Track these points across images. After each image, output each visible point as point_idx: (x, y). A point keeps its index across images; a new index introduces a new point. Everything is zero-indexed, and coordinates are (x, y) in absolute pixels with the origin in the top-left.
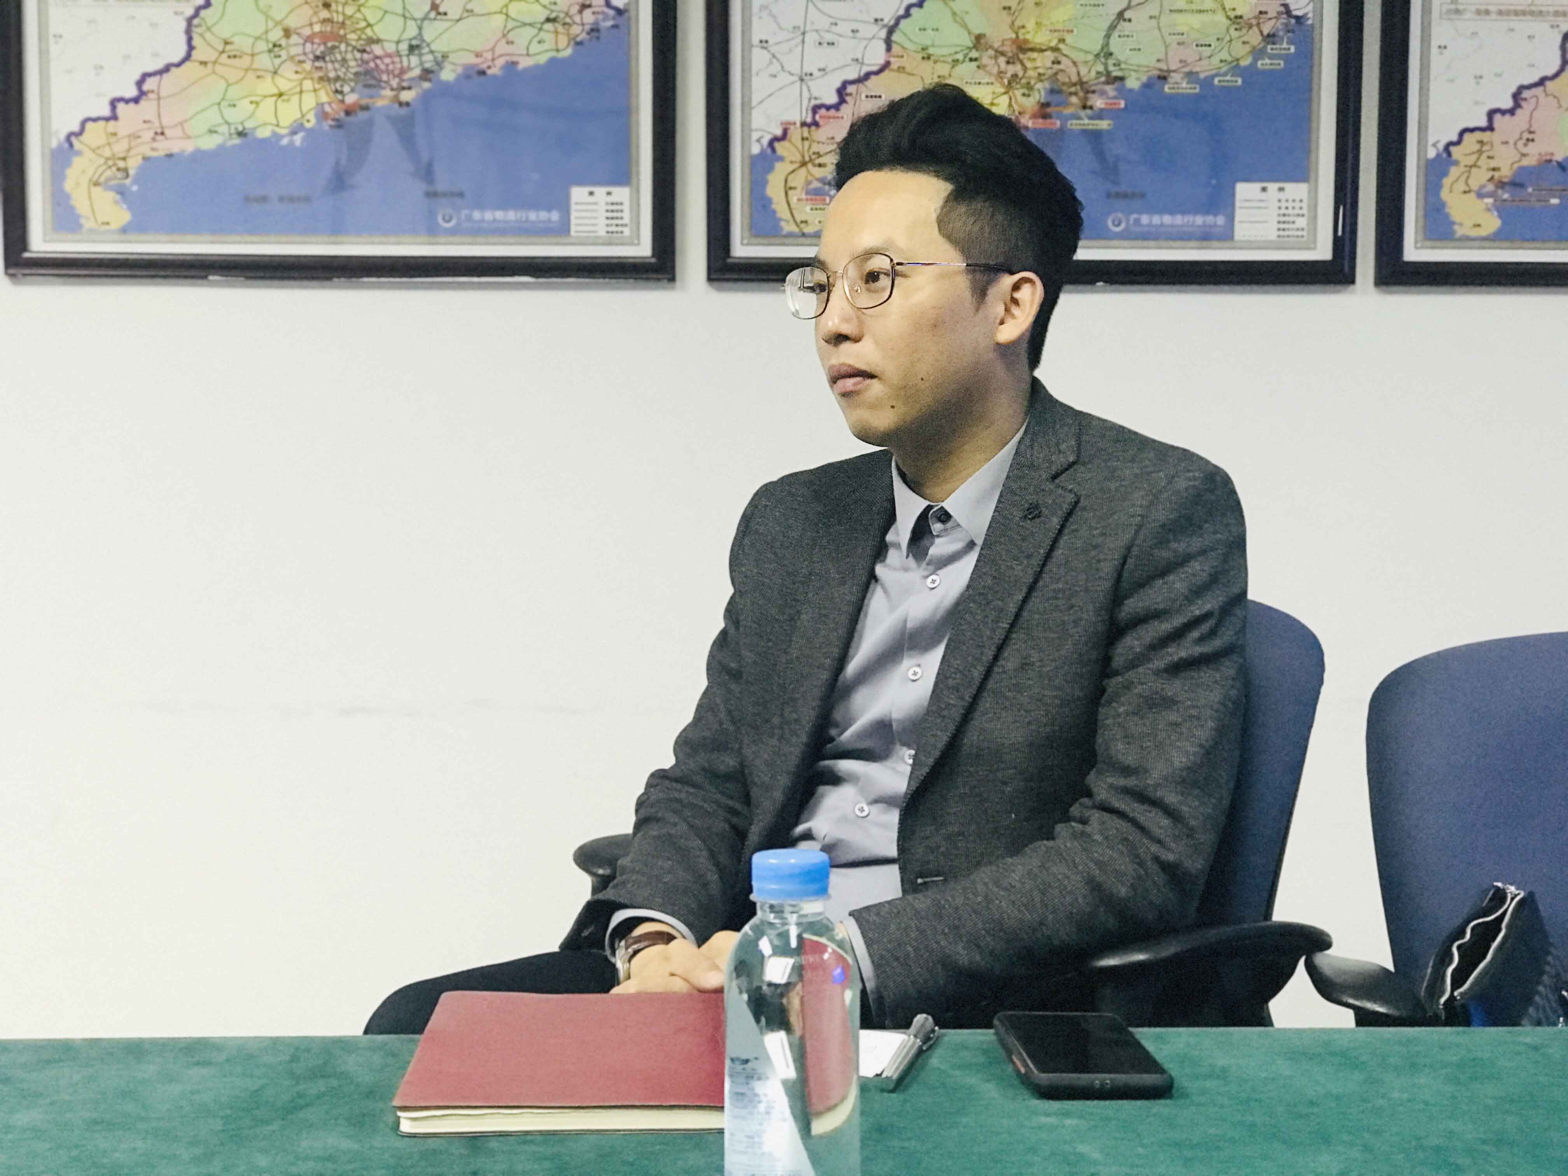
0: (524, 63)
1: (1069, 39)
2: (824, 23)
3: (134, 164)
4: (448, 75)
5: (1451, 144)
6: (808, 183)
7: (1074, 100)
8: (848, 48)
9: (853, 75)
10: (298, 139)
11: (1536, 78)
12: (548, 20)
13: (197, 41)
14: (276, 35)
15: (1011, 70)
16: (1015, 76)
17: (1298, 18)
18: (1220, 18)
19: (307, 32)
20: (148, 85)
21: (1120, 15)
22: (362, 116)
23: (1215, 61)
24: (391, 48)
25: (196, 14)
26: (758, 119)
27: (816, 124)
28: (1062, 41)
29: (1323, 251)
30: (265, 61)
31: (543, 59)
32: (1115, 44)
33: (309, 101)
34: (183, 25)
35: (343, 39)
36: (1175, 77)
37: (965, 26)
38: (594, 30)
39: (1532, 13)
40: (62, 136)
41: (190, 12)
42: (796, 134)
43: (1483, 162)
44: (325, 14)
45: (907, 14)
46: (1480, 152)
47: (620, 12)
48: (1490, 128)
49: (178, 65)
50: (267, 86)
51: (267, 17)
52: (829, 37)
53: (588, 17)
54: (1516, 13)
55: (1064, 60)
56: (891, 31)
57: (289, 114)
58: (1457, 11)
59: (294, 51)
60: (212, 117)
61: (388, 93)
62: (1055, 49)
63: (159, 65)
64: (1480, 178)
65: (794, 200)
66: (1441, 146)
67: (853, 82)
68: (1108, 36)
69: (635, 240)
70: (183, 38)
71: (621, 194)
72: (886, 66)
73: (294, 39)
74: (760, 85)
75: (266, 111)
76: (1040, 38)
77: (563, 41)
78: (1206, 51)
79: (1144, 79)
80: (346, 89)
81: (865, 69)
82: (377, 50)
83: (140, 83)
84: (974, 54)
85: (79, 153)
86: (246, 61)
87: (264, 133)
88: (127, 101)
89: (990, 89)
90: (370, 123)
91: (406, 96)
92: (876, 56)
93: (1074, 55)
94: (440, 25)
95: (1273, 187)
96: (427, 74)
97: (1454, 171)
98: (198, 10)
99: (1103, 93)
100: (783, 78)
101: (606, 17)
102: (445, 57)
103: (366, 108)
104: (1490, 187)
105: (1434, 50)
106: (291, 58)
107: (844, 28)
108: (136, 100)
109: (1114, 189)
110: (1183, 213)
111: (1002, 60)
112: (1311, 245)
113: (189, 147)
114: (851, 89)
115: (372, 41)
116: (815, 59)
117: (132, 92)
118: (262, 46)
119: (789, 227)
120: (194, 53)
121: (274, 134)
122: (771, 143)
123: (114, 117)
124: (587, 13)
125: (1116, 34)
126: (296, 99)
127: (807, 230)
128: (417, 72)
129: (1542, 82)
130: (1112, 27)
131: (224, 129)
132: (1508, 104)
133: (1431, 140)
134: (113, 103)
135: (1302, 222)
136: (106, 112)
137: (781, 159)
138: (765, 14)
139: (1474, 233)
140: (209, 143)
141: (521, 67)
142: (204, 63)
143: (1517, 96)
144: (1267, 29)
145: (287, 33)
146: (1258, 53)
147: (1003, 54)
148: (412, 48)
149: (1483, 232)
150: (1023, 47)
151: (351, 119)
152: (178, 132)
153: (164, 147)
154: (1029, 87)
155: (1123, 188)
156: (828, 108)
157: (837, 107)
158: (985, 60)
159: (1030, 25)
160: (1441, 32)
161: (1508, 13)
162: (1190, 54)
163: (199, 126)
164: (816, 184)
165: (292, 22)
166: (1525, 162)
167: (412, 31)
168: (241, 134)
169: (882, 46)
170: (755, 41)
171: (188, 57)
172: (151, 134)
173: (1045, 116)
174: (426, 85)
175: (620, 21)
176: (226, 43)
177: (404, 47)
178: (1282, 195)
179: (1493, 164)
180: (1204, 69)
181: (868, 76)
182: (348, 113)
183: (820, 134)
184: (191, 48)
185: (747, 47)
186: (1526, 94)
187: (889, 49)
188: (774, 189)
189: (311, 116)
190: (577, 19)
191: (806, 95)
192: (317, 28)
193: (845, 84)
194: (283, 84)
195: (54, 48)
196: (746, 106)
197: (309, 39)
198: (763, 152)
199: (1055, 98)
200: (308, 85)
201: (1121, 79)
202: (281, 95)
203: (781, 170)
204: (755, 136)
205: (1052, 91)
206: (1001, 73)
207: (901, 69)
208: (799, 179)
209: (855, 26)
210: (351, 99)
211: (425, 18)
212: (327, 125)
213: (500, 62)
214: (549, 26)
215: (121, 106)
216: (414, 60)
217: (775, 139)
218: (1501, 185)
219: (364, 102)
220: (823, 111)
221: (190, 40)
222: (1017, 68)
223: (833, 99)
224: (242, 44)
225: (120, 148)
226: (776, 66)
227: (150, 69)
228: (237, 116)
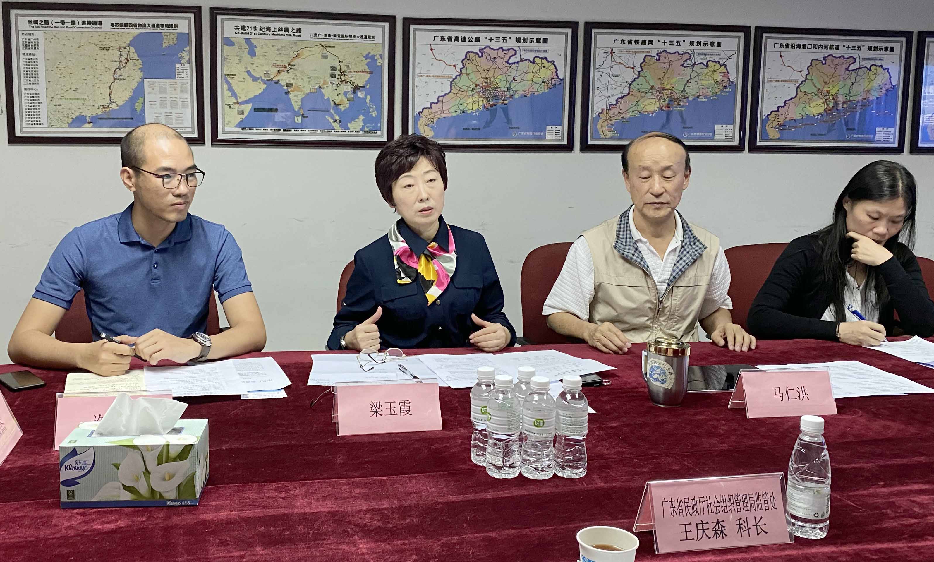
0: (536, 93)
1: (675, 87)
2: (613, 82)
3: (435, 120)
4: (516, 96)
5: (768, 115)
6: (608, 125)
7: (676, 103)
8: (619, 89)
9: (620, 96)
10: (477, 113)
11: (790, 98)
12: (543, 82)
13: (453, 87)
14: (473, 86)
15: (660, 95)
16: (661, 97)
17: (732, 82)
18: (713, 82)
19: (481, 85)
20: (440, 99)
21: (688, 80)
22: (494, 107)
23: (711, 93)
24: (502, 89)
25: (453, 81)
26: (595, 108)
27: (610, 109)
28: (673, 87)
29: (736, 142)
30: (470, 93)
31: (541, 92)
32: (687, 89)
33: (481, 104)
34: (450, 83)
35: (490, 87)
36: (701, 97)
37: (649, 84)
38: (555, 85)
39: (789, 81)
40: (417, 112)
41: (451, 80)
42: (605, 112)
43: (776, 120)
44: (486, 81)
45: (634, 81)
46: (776, 117)
47: (561, 80)
48: (778, 111)
49: (447, 94)
50: (470, 100)
51: (471, 81)
52: (615, 87)
53: (553, 81)
54: (785, 81)
55: (674, 93)
56: (630, 85)
57: (475, 107)
58: (771, 81)
59: (477, 90)
60: (456, 108)
61: (501, 101)
62: (672, 90)
63: (443, 94)
64: (775, 123)
65: (604, 129)
66: (766, 115)
67: (620, 98)
68: (685, 86)
69: (562, 140)
70: (449, 87)
71: (559, 128)
72: (629, 94)
73: (478, 87)
74: (596, 99)
75: (469, 106)
76: (668, 87)
77: (546, 87)
78: (709, 90)
79: (693, 97)
80: (491, 100)
81: (623, 95)
82: (499, 90)
83: (438, 99)
84: (651, 91)
85: (422, 117)
86: (465, 93)
87: (469, 112)
88: (434, 103)
89: (655, 100)
90: (496, 109)
91: (506, 102)
92: (626, 91)
93: (676, 91)
94: (515, 84)
95: (724, 126)
96: (511, 96)
97: (769, 122)
98: (454, 79)
99: (683, 101)
100: (603, 97)
101: (558, 81)
102: (516, 92)
103: (496, 105)
104: (778, 126)
105: (765, 90)
106: (477, 92)
107: (618, 84)
108: (437, 103)
109: (684, 126)
110: (702, 132)
111: (658, 92)
112: (733, 141)
113: (450, 115)
114: (619, 100)
115: (497, 88)
116: (611, 92)
117: (436, 101)
118: (470, 89)
119: (602, 136)
120: (452, 91)
121: (472, 112)
122: (598, 114)
123: (431, 108)
124: (553, 80)
125: (686, 87)
126: (477, 103)
127: (607, 137)
128: (509, 96)
129: (791, 99)
130: (686, 84)
131: (459, 111)
132: (783, 105)
133: (764, 114)
134: (431, 104)
135: (731, 135)
136: (429, 106)
137: (601, 118)
138: (598, 80)
139: (774, 138)
140: (455, 114)
141: (535, 94)
142: (454, 93)
143: (785, 103)
144: (724, 85)
145: (476, 85)
146: (722, 91)
147: (658, 91)
148: (508, 90)
149: (776, 137)
150: (664, 89)
151: (492, 108)
152: (447, 112)
153: (443, 115)
154: (665, 99)
155: (686, 126)
156: (613, 105)
157: (616, 105)
158: (654, 92)
159: (666, 83)
160: (767, 86)
161: (784, 81)
162: (705, 91)
163: (452, 110)
164: (609, 125)
165: (477, 83)
166: (786, 120)
167: (508, 85)
168: (463, 112)
169: (628, 88)
170: (596, 88)
171: (450, 92)
172: (440, 112)
173: (669, 107)
174: (511, 99)
175: (562, 82)
176: (460, 88)
177: (506, 89)
178: (727, 128)
179: (779, 120)
180: (708, 95)
181: (624, 96)
182: (491, 107)
183: (611, 112)
184: (451, 89)
185: (593, 89)
186: (787, 102)
187: (629, 90)
188: (599, 126)
189: (481, 107)
190: (550, 82)
191: (608, 102)
192: (484, 84)
193: (618, 98)
194: (474, 99)
195: (416, 90)
196: (593, 106)
197: (482, 87)
198: (596, 116)
199: (671, 103)
200: (481, 99)
201: (688, 97)
202: (474, 102)
203: (601, 121)
204: (595, 112)
205: (670, 101)
206: (657, 96)
207: (632, 95)
208: (605, 124)
209: (621, 83)
210: (492, 103)
211: (512, 81)
212: (485, 110)
213: (530, 93)
214: (543, 84)
215: (433, 104)
216: (508, 92)
217: (600, 113)
218: (781, 125)
219: (495, 104)
220: (612, 106)
221: (451, 87)
222: (662, 95)
223: (615, 103)
224: (465, 88)
225: (432, 116)
226: (600, 95)
227: (441, 95)
228: (462, 108)
